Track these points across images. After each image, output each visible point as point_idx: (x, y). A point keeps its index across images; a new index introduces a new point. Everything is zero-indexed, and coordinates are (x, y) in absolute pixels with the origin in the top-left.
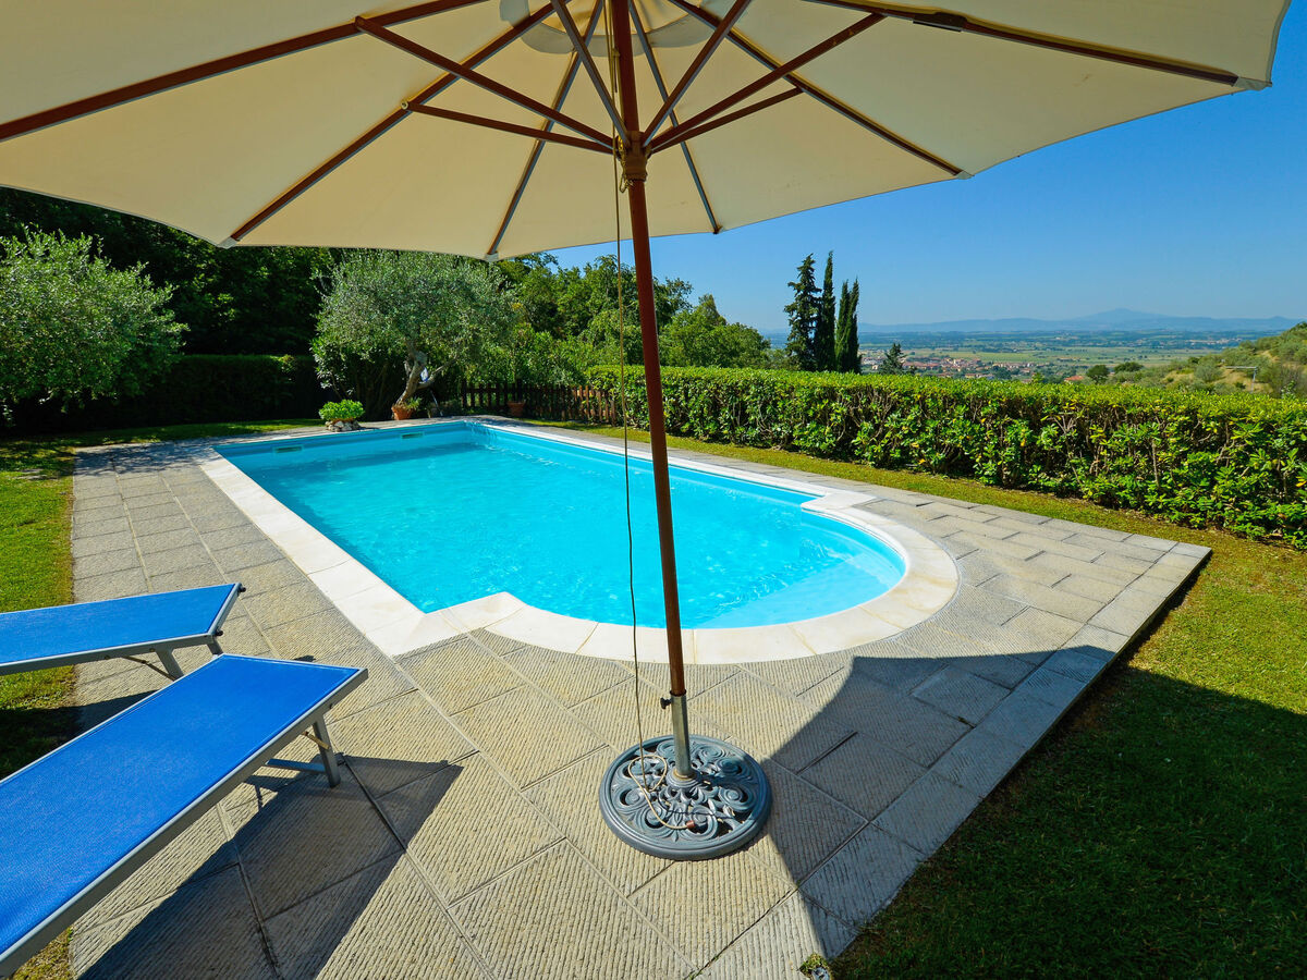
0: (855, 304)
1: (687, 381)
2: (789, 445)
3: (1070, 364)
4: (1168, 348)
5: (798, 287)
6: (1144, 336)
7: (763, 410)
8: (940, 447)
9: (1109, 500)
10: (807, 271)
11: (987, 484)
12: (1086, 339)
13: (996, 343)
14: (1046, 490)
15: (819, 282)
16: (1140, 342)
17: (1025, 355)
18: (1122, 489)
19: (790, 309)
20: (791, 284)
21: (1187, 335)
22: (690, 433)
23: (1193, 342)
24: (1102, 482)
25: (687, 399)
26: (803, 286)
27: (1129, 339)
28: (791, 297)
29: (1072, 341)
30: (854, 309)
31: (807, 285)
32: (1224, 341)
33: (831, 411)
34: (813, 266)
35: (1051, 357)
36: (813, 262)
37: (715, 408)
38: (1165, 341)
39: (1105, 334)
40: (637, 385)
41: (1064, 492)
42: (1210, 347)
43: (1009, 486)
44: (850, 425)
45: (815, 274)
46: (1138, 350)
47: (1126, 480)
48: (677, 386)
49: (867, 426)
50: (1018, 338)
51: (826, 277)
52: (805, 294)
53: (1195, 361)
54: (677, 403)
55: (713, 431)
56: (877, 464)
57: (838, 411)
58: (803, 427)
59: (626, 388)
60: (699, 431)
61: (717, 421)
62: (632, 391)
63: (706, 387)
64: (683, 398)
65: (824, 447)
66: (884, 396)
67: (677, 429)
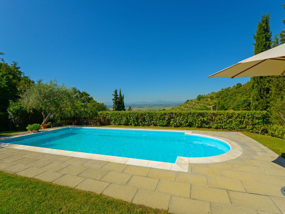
0: (123, 99)
1: (130, 113)
2: (155, 125)
3: (153, 110)
4: (167, 106)
5: (114, 95)
6: (164, 104)
7: (150, 118)
8: (187, 122)
9: (217, 128)
10: (116, 92)
11: (196, 128)
12: (155, 105)
13: (141, 106)
14: (206, 127)
15: (119, 94)
16: (163, 105)
17: (146, 108)
18: (218, 126)
19: (113, 100)
20: (112, 95)
21: (169, 104)
22: (131, 124)
23: (170, 105)
24: (215, 125)
25: (130, 117)
26: (115, 95)
27: (161, 105)
28: (113, 97)
29: (153, 106)
30: (123, 100)
31: (116, 95)
32: (174, 105)
33: (165, 117)
34: (117, 91)
35: (150, 108)
36: (117, 90)
37: (137, 119)
38: (166, 105)
39: (158, 104)
40: (115, 115)
41: (209, 128)
42: (173, 106)
43: (200, 128)
44: (169, 120)
45: (117, 93)
46: (163, 107)
47: (220, 124)
48: (127, 115)
49: (173, 120)
50: (145, 105)
51: (120, 93)
52: (116, 97)
53: (173, 108)
54: (127, 118)
55: (136, 124)
56: (175, 127)
57: (167, 117)
58: (159, 121)
59: (112, 116)
60: (133, 124)
61: (137, 121)
62: (114, 116)
63: (135, 115)
64: (129, 117)
65: (164, 124)
66: (176, 114)
67: (127, 124)
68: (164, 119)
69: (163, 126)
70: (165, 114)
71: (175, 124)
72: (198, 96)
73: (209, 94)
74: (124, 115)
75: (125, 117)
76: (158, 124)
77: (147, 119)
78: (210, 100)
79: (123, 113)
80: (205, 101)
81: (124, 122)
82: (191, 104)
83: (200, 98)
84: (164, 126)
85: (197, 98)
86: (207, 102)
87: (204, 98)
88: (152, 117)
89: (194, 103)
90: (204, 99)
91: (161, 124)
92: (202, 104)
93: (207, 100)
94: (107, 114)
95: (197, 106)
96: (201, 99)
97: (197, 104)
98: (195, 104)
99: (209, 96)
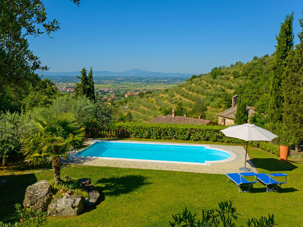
1: (152, 128)
2: (177, 139)
7: (172, 133)
8: (205, 137)
11: (212, 142)
14: (220, 141)
16: (144, 80)
17: (109, 85)
21: (156, 78)
22: (153, 138)
27: (140, 79)
29: (123, 80)
31: (84, 77)
33: (186, 132)
35: (118, 86)
37: (160, 133)
38: (150, 80)
39: (133, 77)
43: (215, 142)
44: (190, 134)
49: (193, 134)
54: (149, 132)
55: (159, 137)
56: (194, 140)
57: (188, 132)
58: (180, 135)
59: (133, 129)
60: (155, 138)
61: (160, 135)
62: (136, 130)
63: (158, 129)
64: (151, 131)
65: (185, 139)
66: (196, 130)
67: (148, 137)
68: (185, 134)
69: (183, 140)
70: (186, 129)
71: (195, 138)
72: (213, 70)
73: (232, 66)
74: (147, 129)
75: (148, 131)
76: (179, 138)
77: (169, 134)
78: (232, 78)
79: (145, 127)
80: (224, 79)
81: (146, 135)
82: (199, 85)
83: (216, 73)
84: (185, 140)
85: (211, 73)
86: (227, 83)
87: (223, 74)
88: (175, 132)
89: (205, 83)
90: (223, 77)
91: (182, 138)
92: (218, 86)
93: (228, 79)
94: (127, 127)
95: (211, 88)
96: (218, 77)
97: (210, 85)
98: (207, 86)
99: (232, 71)
